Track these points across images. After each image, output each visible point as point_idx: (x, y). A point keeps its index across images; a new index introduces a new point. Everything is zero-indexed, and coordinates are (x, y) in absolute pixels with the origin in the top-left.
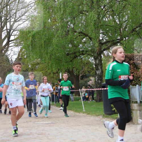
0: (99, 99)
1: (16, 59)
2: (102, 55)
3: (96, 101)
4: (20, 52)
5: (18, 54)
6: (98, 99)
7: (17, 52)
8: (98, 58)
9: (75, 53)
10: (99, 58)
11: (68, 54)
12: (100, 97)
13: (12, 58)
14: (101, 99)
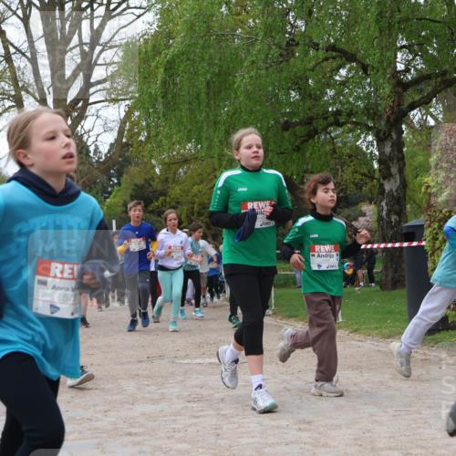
0: (392, 279)
1: (112, 145)
2: (404, 126)
3: (381, 287)
4: (123, 122)
5: (117, 129)
6: (389, 278)
7: (115, 124)
8: (390, 135)
9: (309, 121)
10: (394, 136)
11: (286, 126)
12: (396, 271)
13: (98, 143)
14: (399, 281)
